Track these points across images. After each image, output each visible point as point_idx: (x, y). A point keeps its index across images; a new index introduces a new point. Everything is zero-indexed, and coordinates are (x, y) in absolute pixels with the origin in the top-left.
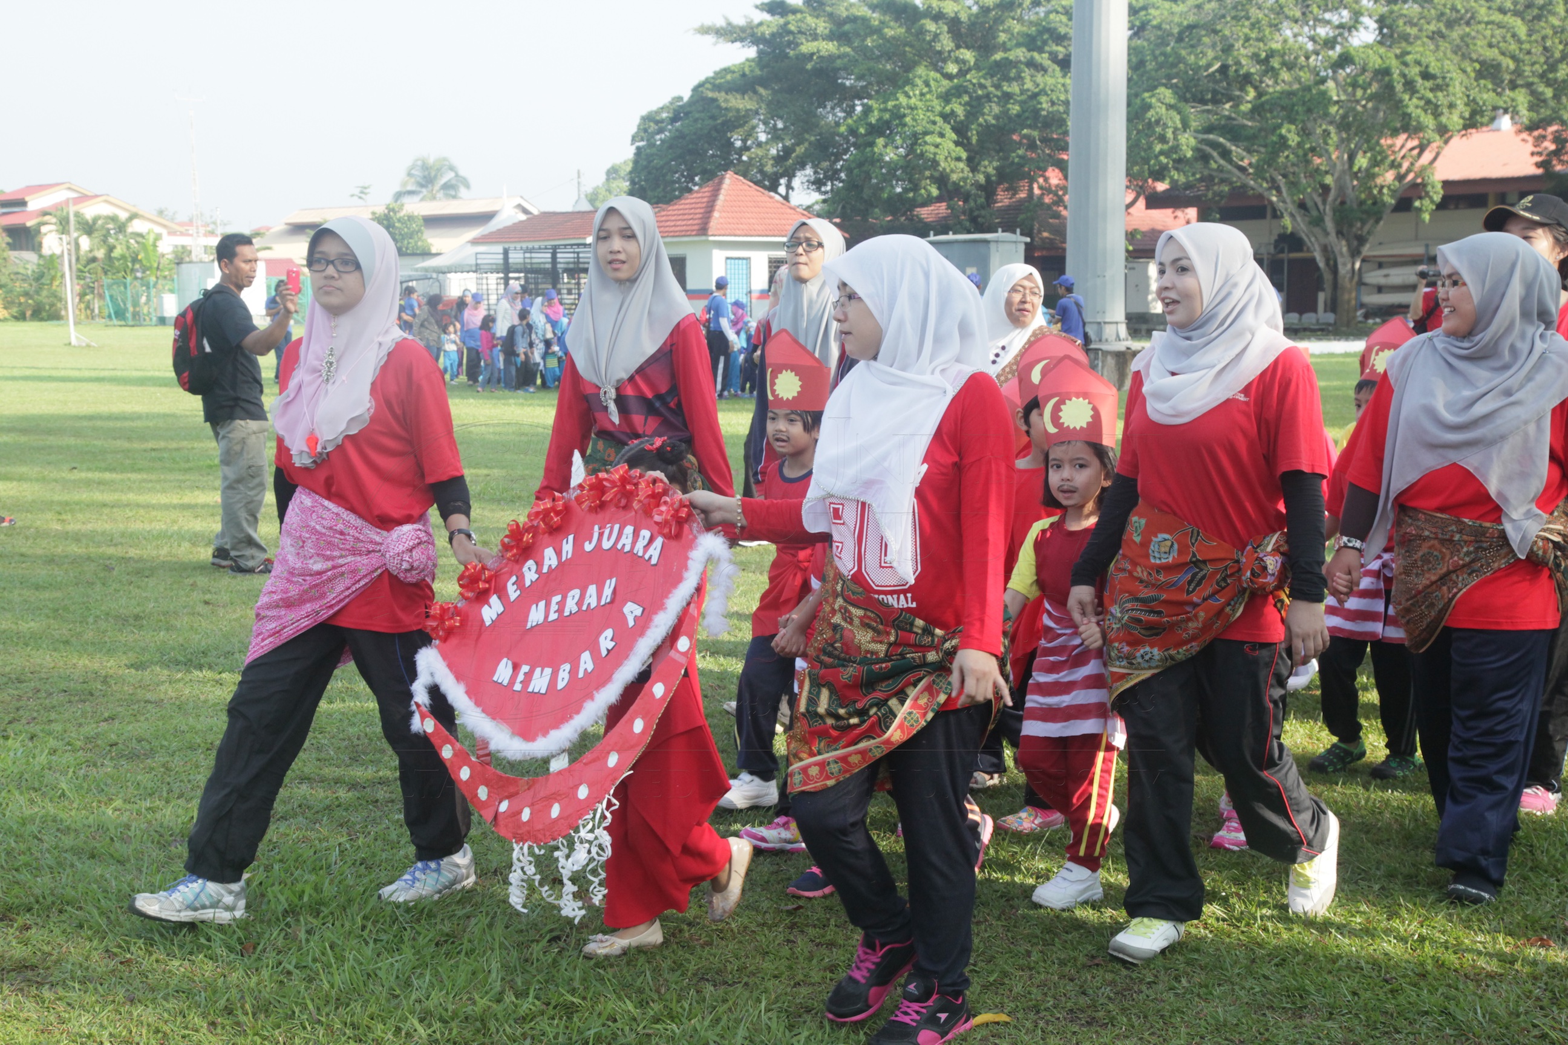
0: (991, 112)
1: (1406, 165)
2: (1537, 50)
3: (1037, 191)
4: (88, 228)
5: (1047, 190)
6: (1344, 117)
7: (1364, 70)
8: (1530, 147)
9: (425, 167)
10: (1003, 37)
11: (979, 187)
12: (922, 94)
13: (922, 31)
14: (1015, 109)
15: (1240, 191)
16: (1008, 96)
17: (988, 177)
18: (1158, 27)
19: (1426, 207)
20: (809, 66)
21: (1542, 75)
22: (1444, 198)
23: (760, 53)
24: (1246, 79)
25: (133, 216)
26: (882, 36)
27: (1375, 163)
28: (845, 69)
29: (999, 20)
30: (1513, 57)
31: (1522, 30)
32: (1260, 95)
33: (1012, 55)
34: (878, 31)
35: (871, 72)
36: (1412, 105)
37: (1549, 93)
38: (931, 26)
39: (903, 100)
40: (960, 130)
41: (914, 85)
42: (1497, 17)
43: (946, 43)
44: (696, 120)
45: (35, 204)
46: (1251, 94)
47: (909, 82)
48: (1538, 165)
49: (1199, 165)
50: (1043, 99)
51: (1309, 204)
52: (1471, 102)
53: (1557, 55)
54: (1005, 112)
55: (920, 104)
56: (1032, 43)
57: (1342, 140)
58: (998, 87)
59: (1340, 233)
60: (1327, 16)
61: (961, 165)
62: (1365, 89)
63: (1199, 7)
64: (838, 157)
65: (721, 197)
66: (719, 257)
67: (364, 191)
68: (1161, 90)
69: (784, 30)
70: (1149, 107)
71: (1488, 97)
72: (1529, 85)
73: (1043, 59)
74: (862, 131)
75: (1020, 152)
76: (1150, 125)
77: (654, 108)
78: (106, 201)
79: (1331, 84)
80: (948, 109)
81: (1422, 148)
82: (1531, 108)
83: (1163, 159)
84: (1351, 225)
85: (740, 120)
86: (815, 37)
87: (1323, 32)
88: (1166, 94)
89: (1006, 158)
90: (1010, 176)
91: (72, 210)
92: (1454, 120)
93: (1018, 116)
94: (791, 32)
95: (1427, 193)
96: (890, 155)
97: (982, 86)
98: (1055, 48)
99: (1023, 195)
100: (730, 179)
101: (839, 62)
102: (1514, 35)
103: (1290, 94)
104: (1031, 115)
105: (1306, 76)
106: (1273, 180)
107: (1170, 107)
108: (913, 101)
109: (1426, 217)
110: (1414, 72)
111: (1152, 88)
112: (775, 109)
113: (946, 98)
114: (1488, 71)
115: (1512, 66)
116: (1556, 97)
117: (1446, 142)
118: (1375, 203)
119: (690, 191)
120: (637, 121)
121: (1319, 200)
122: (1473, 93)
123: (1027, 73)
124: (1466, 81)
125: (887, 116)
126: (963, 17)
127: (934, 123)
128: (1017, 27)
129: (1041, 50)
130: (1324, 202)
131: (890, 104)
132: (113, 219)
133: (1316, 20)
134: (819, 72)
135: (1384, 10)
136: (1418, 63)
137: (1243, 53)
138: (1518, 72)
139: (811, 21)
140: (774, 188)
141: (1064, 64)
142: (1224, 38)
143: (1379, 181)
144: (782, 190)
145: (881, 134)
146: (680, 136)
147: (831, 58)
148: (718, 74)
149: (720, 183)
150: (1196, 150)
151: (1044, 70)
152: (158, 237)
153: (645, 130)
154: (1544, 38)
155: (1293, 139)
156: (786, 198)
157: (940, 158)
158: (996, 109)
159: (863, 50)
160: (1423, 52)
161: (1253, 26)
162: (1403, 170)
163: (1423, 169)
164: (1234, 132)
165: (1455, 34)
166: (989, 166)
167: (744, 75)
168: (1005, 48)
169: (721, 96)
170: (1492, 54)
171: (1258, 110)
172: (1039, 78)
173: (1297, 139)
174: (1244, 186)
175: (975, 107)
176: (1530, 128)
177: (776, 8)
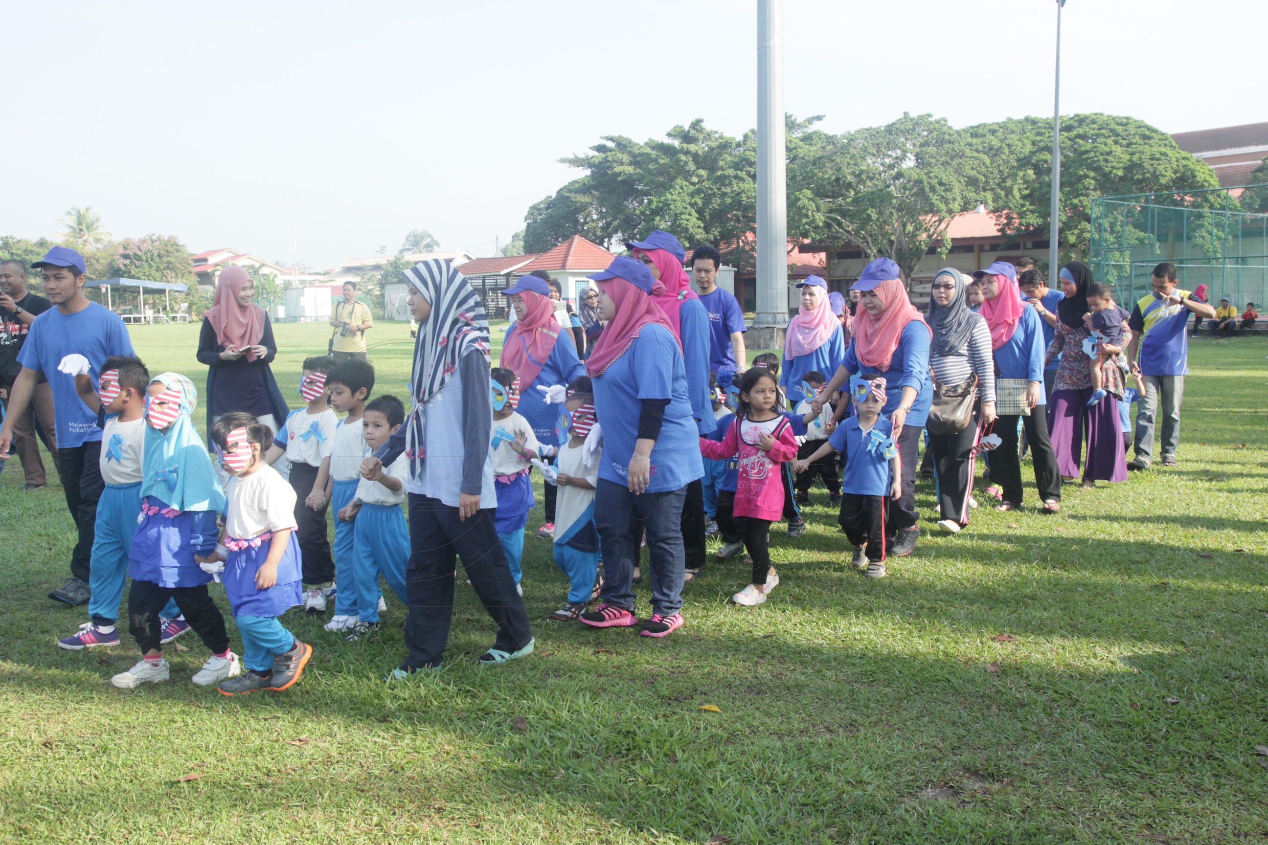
0: (716, 203)
1: (932, 230)
2: (996, 171)
3: (741, 244)
5: (746, 243)
6: (900, 205)
7: (909, 181)
8: (994, 221)
9: (416, 235)
10: (721, 163)
11: (711, 242)
12: (679, 193)
13: (678, 161)
14: (729, 201)
15: (848, 244)
16: (725, 194)
17: (715, 238)
18: (803, 158)
19: (943, 251)
20: (619, 179)
21: (999, 185)
22: (952, 247)
23: (593, 172)
24: (849, 185)
25: (262, 265)
26: (658, 163)
27: (916, 229)
28: (638, 180)
29: (719, 154)
30: (985, 176)
31: (988, 161)
32: (856, 194)
33: (726, 172)
34: (655, 161)
35: (653, 182)
36: (935, 199)
37: (1003, 193)
38: (683, 158)
39: (669, 196)
40: (700, 212)
41: (675, 189)
42: (975, 154)
43: (692, 166)
44: (559, 208)
45: (212, 260)
46: (852, 193)
47: (672, 187)
48: (999, 230)
49: (826, 230)
50: (743, 195)
51: (883, 250)
52: (964, 197)
53: (1006, 174)
54: (723, 202)
55: (678, 198)
56: (737, 166)
57: (899, 217)
58: (719, 189)
60: (890, 153)
61: (701, 230)
62: (910, 190)
63: (823, 148)
64: (635, 227)
65: (573, 249)
66: (572, 280)
67: (383, 249)
68: (805, 190)
69: (605, 160)
70: (799, 199)
71: (972, 195)
72: (992, 190)
73: (743, 174)
74: (648, 213)
75: (732, 223)
76: (800, 209)
77: (537, 202)
78: (249, 258)
79: (892, 188)
80: (693, 201)
81: (940, 221)
82: (993, 202)
83: (807, 227)
84: (905, 261)
85: (583, 208)
86: (622, 164)
87: (887, 161)
88: (809, 193)
89: (725, 227)
90: (727, 236)
91: (230, 263)
92: (956, 206)
93: (730, 204)
94: (609, 161)
95: (944, 245)
96: (663, 225)
97: (711, 189)
98: (749, 169)
99: (734, 246)
100: (577, 239)
101: (635, 177)
102: (984, 164)
103: (872, 193)
104: (737, 203)
105: (880, 185)
106: (864, 238)
107: (810, 199)
108: (674, 197)
109: (944, 256)
110: (935, 181)
111: (800, 190)
112: (601, 202)
113: (692, 195)
114: (972, 182)
115: (984, 179)
116: (1006, 195)
117: (952, 218)
118: (917, 250)
119: (556, 245)
120: (528, 209)
121: (888, 248)
122: (965, 193)
123: (734, 182)
124: (961, 187)
125: (661, 205)
126: (700, 153)
127: (686, 208)
128: (729, 158)
129: (741, 170)
130: (891, 249)
131: (662, 199)
132: (252, 267)
133: (884, 155)
134: (624, 182)
135: (918, 150)
136: (936, 177)
137: (846, 171)
138: (987, 182)
139: (619, 155)
140: (601, 243)
141: (754, 177)
142: (837, 163)
143: (919, 238)
144: (606, 244)
145: (658, 214)
146: (551, 217)
147: (631, 175)
148: (571, 184)
149: (572, 241)
150: (825, 222)
151: (743, 180)
152: (276, 276)
153: (532, 214)
154: (999, 165)
155: (874, 216)
156: (608, 249)
157: (690, 227)
158: (719, 201)
159: (648, 171)
160: (938, 171)
161: (851, 158)
162: (931, 233)
163: (941, 232)
164: (844, 213)
165: (954, 163)
166: (716, 232)
167: (584, 184)
168: (722, 169)
170: (973, 173)
171: (856, 201)
172: (741, 185)
173: (876, 216)
174: (850, 241)
175: (707, 200)
176: (994, 211)
177: (601, 148)
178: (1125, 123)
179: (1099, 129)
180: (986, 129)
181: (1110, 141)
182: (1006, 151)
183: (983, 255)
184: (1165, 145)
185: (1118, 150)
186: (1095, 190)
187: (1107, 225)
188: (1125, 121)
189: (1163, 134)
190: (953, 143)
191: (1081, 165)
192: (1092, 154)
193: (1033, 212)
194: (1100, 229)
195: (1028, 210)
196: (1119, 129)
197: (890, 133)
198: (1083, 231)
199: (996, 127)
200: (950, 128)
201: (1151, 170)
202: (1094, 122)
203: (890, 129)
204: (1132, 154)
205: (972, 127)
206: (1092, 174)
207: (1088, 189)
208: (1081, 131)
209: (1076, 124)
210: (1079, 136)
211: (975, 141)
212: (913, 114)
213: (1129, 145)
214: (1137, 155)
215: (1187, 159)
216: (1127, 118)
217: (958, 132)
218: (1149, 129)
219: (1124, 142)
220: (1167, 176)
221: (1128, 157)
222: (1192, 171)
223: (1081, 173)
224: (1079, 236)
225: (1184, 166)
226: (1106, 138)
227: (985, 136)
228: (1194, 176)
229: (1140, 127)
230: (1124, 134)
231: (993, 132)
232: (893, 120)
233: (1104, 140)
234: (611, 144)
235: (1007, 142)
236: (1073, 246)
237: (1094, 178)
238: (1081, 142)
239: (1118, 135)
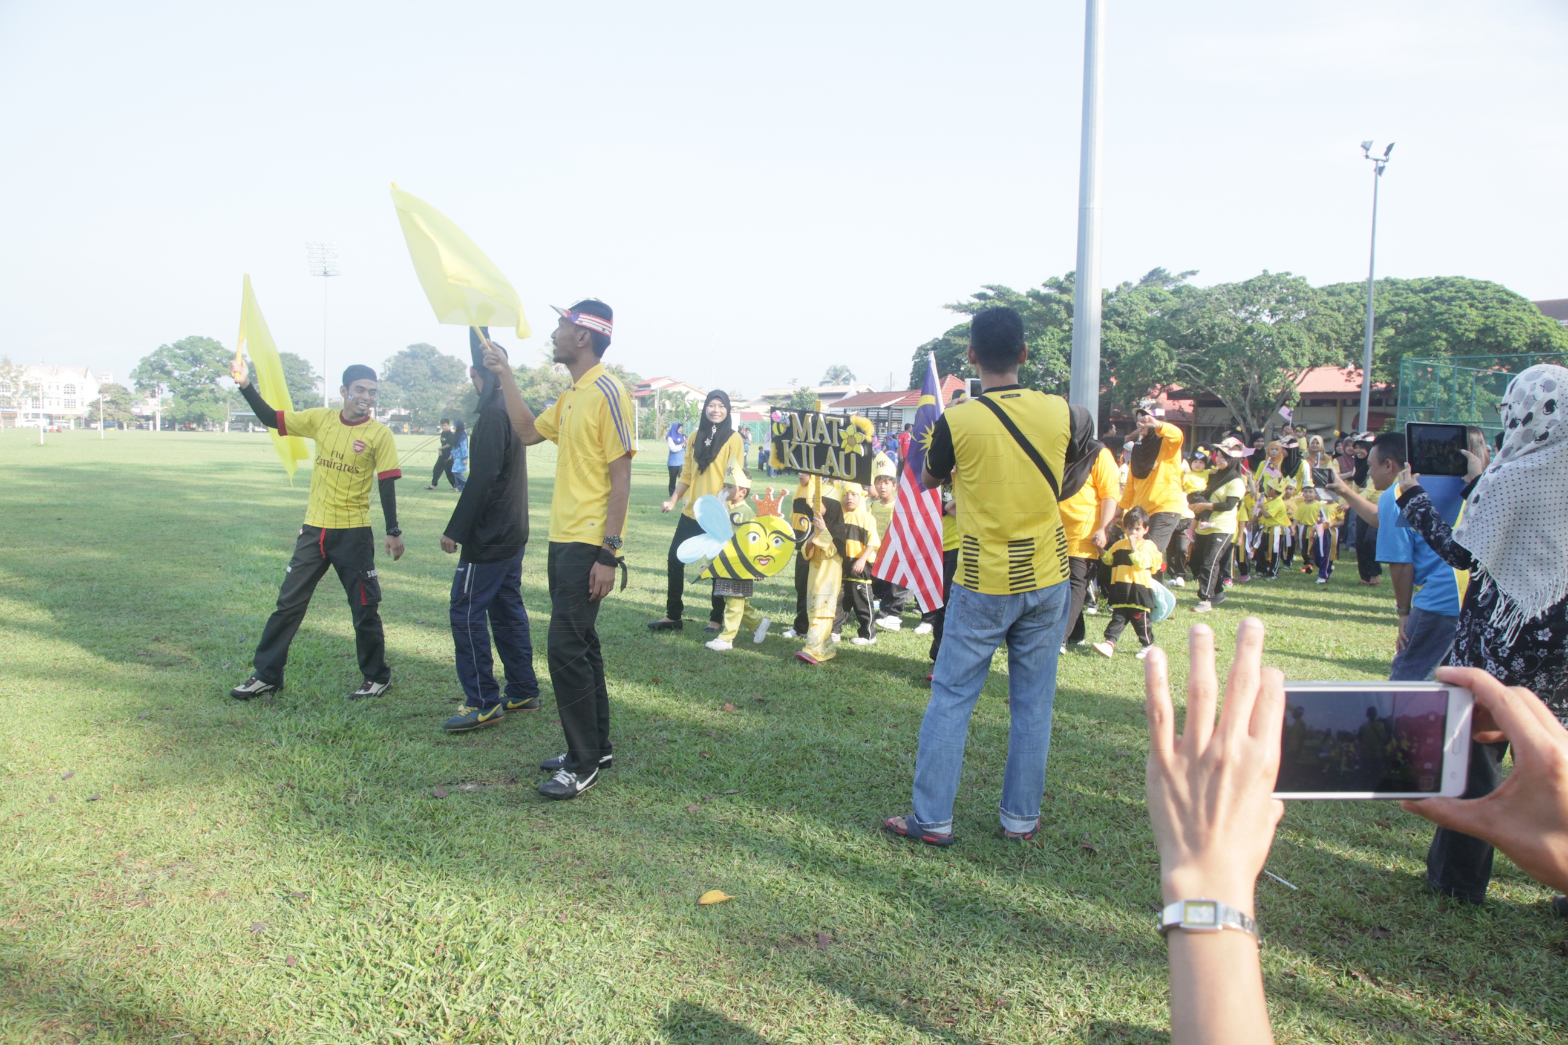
2: (1348, 329)
4: (669, 397)
9: (835, 370)
13: (1050, 309)
21: (1351, 342)
22: (1306, 400)
24: (1203, 337)
26: (1032, 311)
30: (1336, 332)
31: (1341, 319)
34: (1030, 308)
36: (1284, 354)
37: (1355, 350)
38: (1055, 306)
39: (1040, 342)
40: (1069, 357)
41: (1046, 335)
42: (1329, 312)
43: (1063, 315)
44: (943, 350)
45: (654, 386)
47: (1044, 333)
50: (1109, 343)
52: (1314, 354)
53: (1359, 332)
55: (1048, 344)
56: (1106, 316)
59: (1253, 415)
63: (1183, 301)
65: (944, 387)
67: (794, 381)
68: (1159, 341)
70: (1153, 349)
71: (1323, 351)
72: (1346, 346)
73: (1110, 324)
76: (1153, 358)
77: (924, 342)
78: (684, 385)
80: (1062, 347)
81: (1294, 374)
82: (1347, 357)
83: (1159, 375)
84: (1259, 412)
87: (1242, 315)
88: (1162, 343)
91: (665, 389)
92: (1305, 362)
95: (1292, 397)
98: (1117, 319)
100: (950, 378)
102: (1337, 322)
105: (1232, 339)
107: (1163, 349)
110: (1285, 337)
114: (1323, 338)
115: (1336, 337)
116: (1358, 353)
117: (1305, 373)
118: (1266, 401)
120: (916, 349)
121: (1242, 398)
122: (1316, 349)
124: (1312, 343)
129: (1110, 320)
130: (1245, 399)
132: (680, 393)
136: (1287, 333)
137: (1201, 325)
138: (1339, 340)
142: (1193, 316)
143: (1269, 389)
148: (956, 327)
149: (945, 380)
153: (918, 354)
155: (1224, 367)
160: (1290, 327)
161: (1207, 311)
163: (1295, 386)
164: (1198, 363)
165: (1308, 320)
169: (952, 338)
170: (1326, 330)
171: (1208, 352)
173: (1226, 368)
177: (981, 296)
178: (1484, 286)
179: (1456, 292)
180: (1344, 289)
181: (1465, 304)
182: (1361, 310)
183: (1346, 409)
184: (1524, 310)
185: (1473, 313)
186: (1445, 351)
187: (1457, 388)
188: (1483, 285)
189: (1523, 299)
190: (1308, 300)
191: (1434, 326)
192: (1446, 316)
193: (1382, 370)
194: (1449, 389)
195: (1378, 368)
196: (1476, 292)
197: (1247, 290)
198: (1431, 390)
199: (1354, 287)
200: (1307, 286)
201: (1504, 334)
202: (1453, 285)
203: (1247, 286)
204: (1487, 317)
205: (1330, 286)
206: (1444, 335)
207: (1439, 350)
208: (1437, 293)
209: (1435, 286)
210: (1436, 299)
211: (1331, 299)
212: (1272, 272)
213: (1486, 308)
214: (1492, 319)
215: (1545, 324)
216: (1486, 282)
217: (1313, 291)
218: (1508, 293)
219: (1480, 306)
220: (1520, 341)
221: (1483, 320)
222: (1547, 336)
223: (1433, 334)
224: (1427, 396)
225: (1540, 331)
226: (1462, 300)
227: (1340, 294)
228: (1549, 342)
229: (1498, 291)
230: (1481, 297)
231: (1350, 291)
232: (1252, 277)
233: (1458, 302)
234: (990, 293)
235: (1363, 301)
236: (1423, 404)
237: (1446, 340)
238: (1437, 304)
239: (1474, 298)
